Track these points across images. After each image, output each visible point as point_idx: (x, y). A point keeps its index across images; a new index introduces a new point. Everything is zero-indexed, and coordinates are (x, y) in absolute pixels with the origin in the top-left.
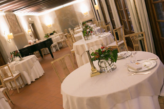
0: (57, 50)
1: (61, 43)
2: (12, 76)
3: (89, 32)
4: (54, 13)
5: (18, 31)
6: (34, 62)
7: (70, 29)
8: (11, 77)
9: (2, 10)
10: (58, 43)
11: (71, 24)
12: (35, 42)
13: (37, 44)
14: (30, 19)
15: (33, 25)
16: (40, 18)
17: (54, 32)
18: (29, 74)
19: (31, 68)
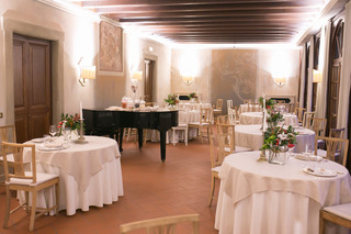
0: (181, 142)
1: (197, 128)
2: (34, 178)
3: (284, 142)
4: (209, 54)
5: (114, 65)
6: (105, 160)
7: (229, 102)
8: (29, 182)
9: (96, 10)
10: (191, 128)
11: (237, 92)
12: (137, 106)
13: (138, 114)
14: (151, 49)
15: (152, 64)
16: (174, 54)
17: (193, 96)
18: (80, 189)
19: (93, 175)
